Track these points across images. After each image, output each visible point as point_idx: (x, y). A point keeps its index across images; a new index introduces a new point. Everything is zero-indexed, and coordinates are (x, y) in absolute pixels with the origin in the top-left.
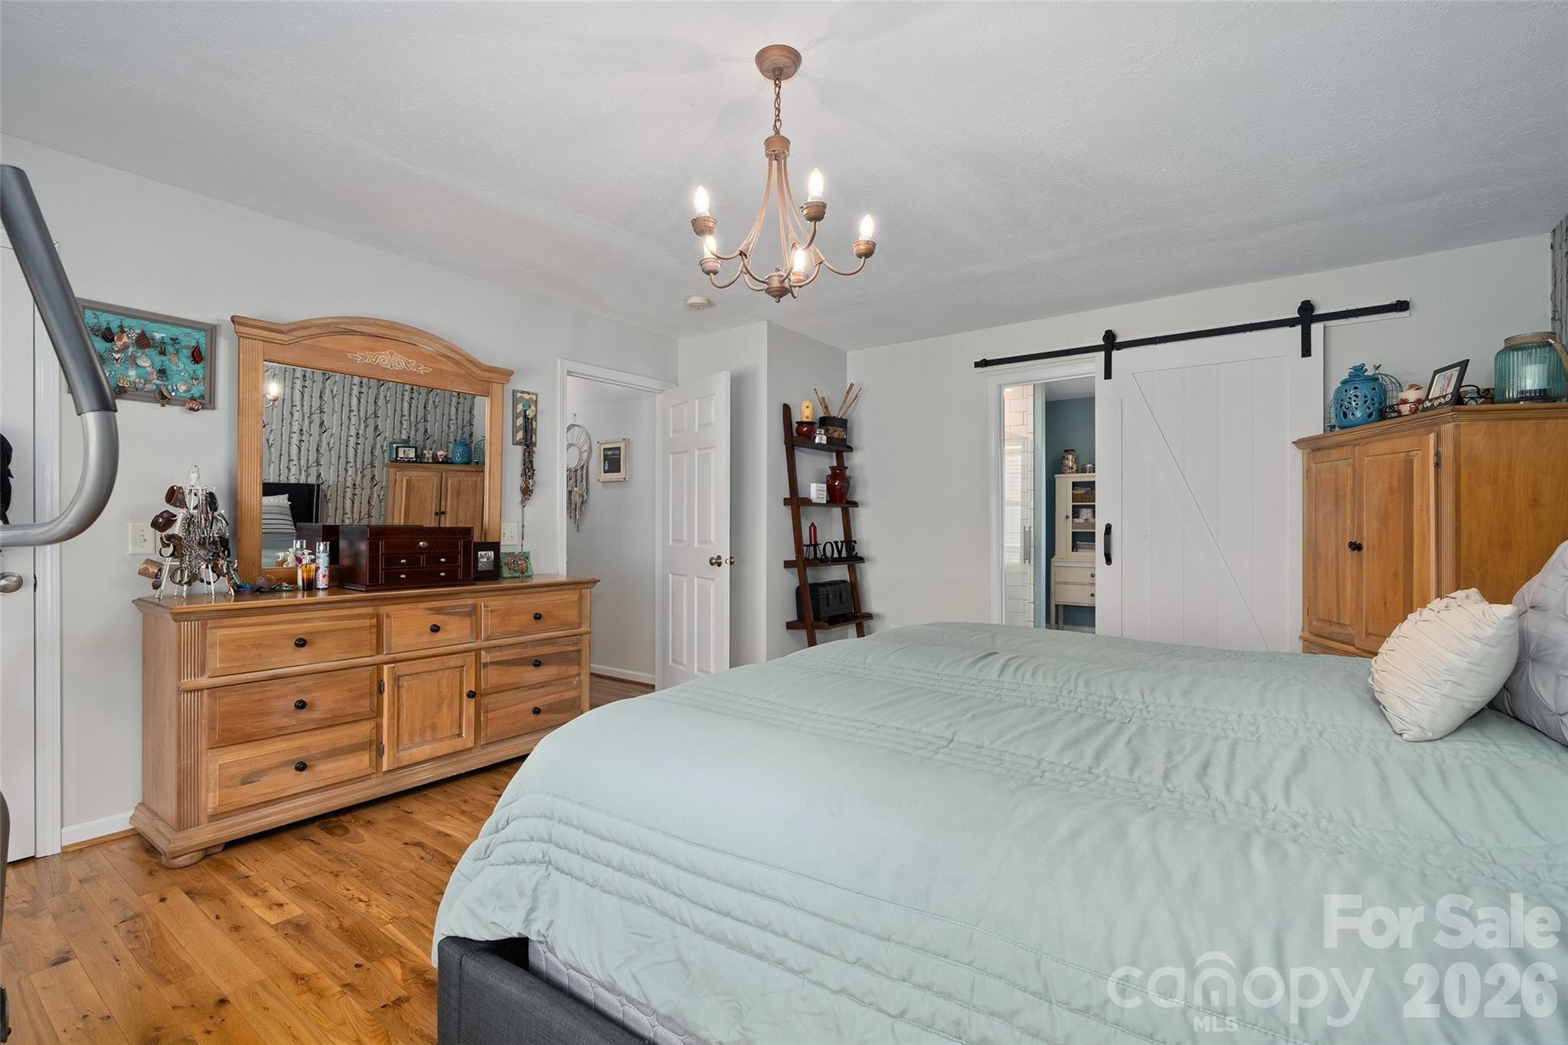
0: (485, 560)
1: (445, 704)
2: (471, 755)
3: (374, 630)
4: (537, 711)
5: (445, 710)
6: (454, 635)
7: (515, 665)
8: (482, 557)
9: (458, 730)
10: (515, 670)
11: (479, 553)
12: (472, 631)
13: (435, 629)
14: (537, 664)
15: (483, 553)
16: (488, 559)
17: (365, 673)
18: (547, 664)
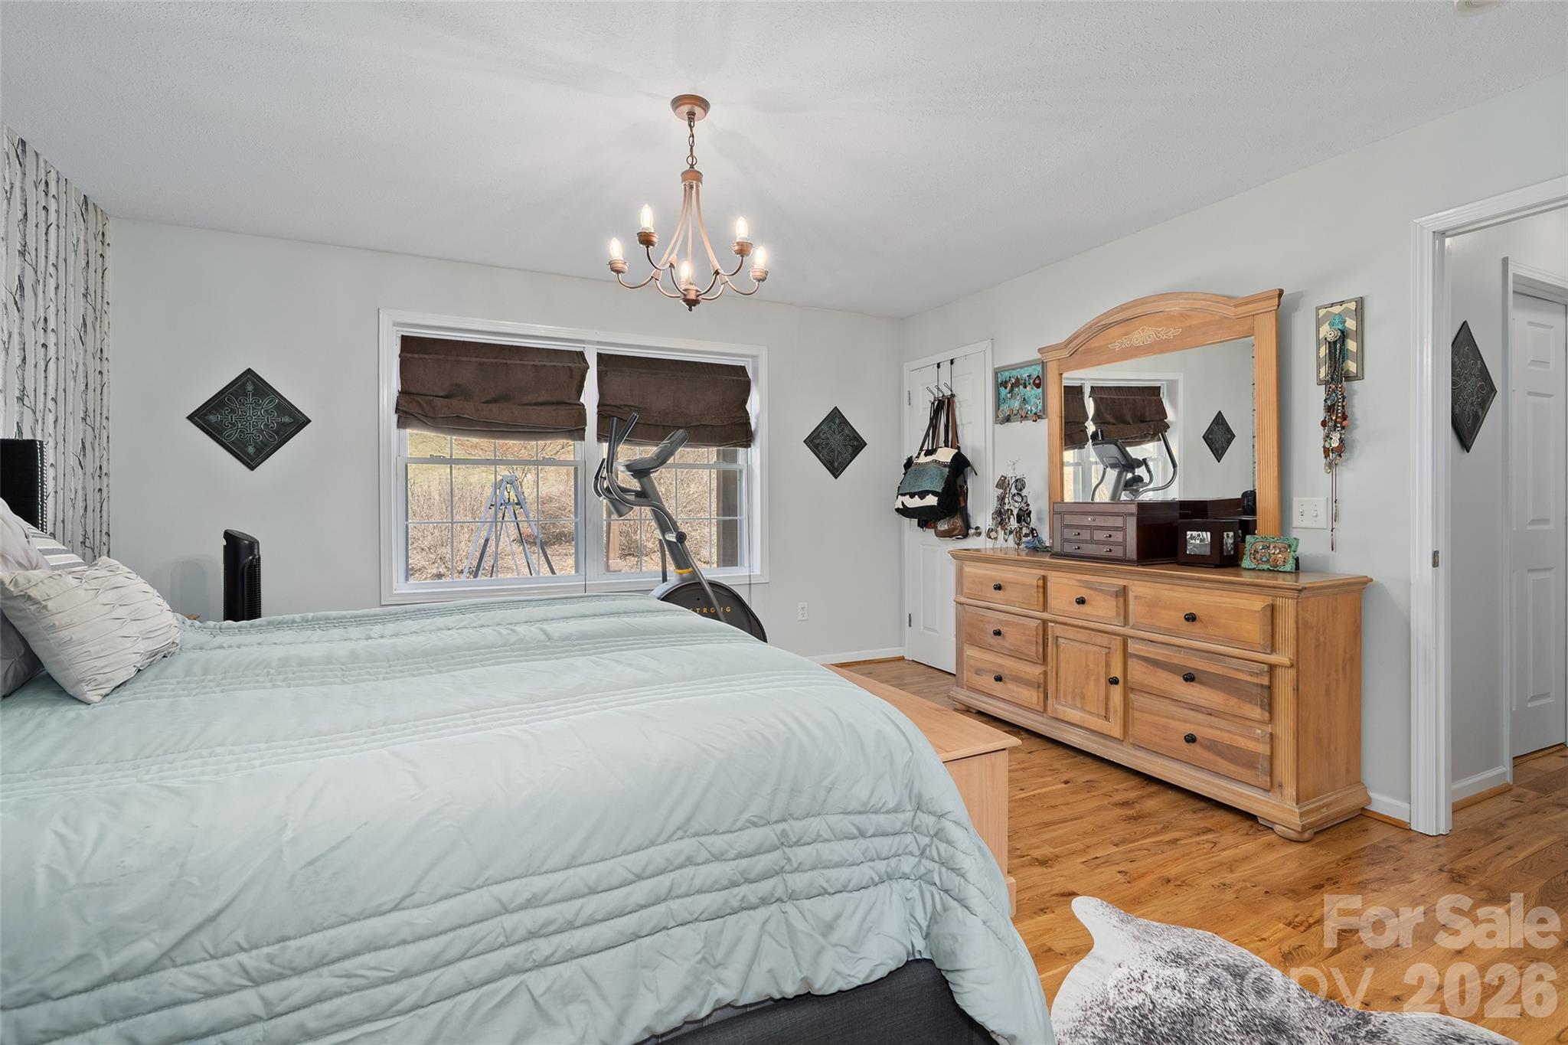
0: (1198, 542)
1: (1093, 678)
2: (1121, 747)
3: (1041, 590)
4: (1191, 739)
5: (1092, 684)
6: (1100, 613)
7: (1163, 669)
8: (1192, 538)
9: (1104, 711)
10: (1163, 675)
11: (1189, 533)
12: (1118, 614)
13: (1081, 601)
14: (1189, 678)
15: (1195, 533)
16: (1202, 540)
17: (1035, 623)
18: (1201, 683)
